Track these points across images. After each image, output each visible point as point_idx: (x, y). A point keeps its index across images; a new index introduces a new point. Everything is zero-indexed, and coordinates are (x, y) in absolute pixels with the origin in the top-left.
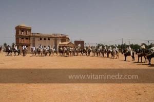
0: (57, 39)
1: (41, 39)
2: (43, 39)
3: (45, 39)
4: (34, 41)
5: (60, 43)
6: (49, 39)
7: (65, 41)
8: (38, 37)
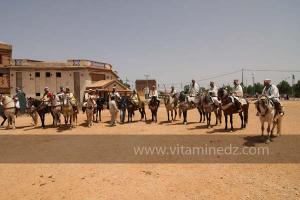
0: (81, 72)
1: (38, 75)
2: (43, 74)
3: (48, 75)
4: (19, 80)
5: (89, 83)
6: (59, 75)
7: (103, 78)
8: (30, 69)
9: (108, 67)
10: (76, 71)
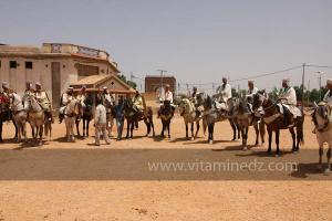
3: (13, 65)
5: (73, 79)
6: (29, 65)
9: (103, 57)
10: (55, 60)
